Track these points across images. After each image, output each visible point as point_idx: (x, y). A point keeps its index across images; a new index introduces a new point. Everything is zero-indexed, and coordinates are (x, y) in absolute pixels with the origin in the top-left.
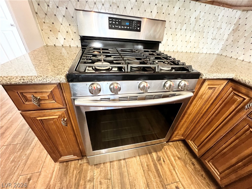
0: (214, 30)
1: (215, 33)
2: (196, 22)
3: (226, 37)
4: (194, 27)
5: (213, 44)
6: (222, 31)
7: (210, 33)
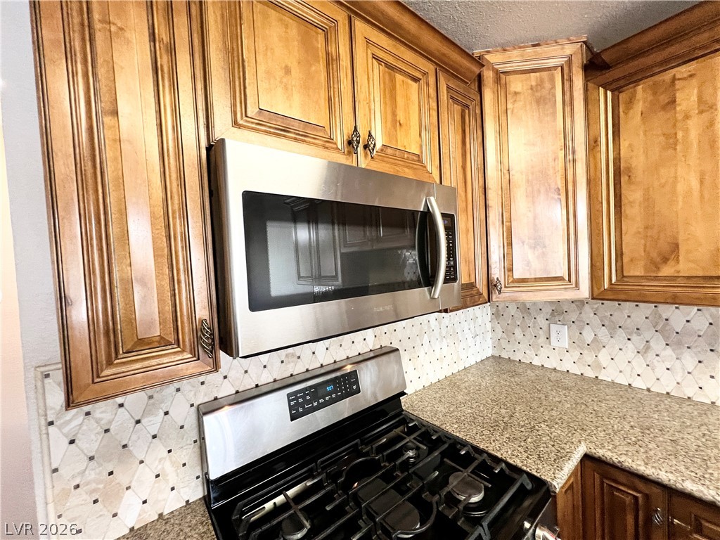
0: (469, 325)
1: (472, 328)
2: (440, 323)
3: (489, 326)
4: (440, 333)
5: (478, 343)
6: (479, 320)
7: (466, 331)
